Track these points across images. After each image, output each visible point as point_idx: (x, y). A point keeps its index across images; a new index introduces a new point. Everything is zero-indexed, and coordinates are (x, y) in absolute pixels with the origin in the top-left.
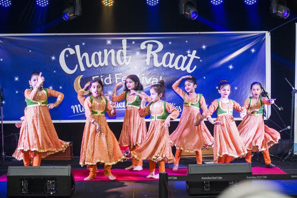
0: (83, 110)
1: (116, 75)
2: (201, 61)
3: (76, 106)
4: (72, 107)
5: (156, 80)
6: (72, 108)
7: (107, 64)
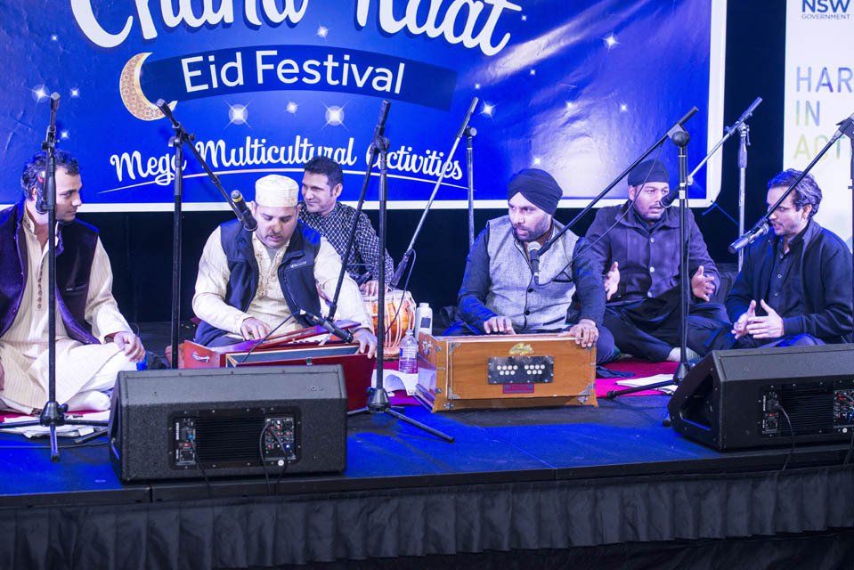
0: (149, 170)
1: (259, 54)
2: (524, 18)
3: (126, 156)
4: (114, 160)
5: (385, 75)
6: (113, 163)
7: (229, 19)
